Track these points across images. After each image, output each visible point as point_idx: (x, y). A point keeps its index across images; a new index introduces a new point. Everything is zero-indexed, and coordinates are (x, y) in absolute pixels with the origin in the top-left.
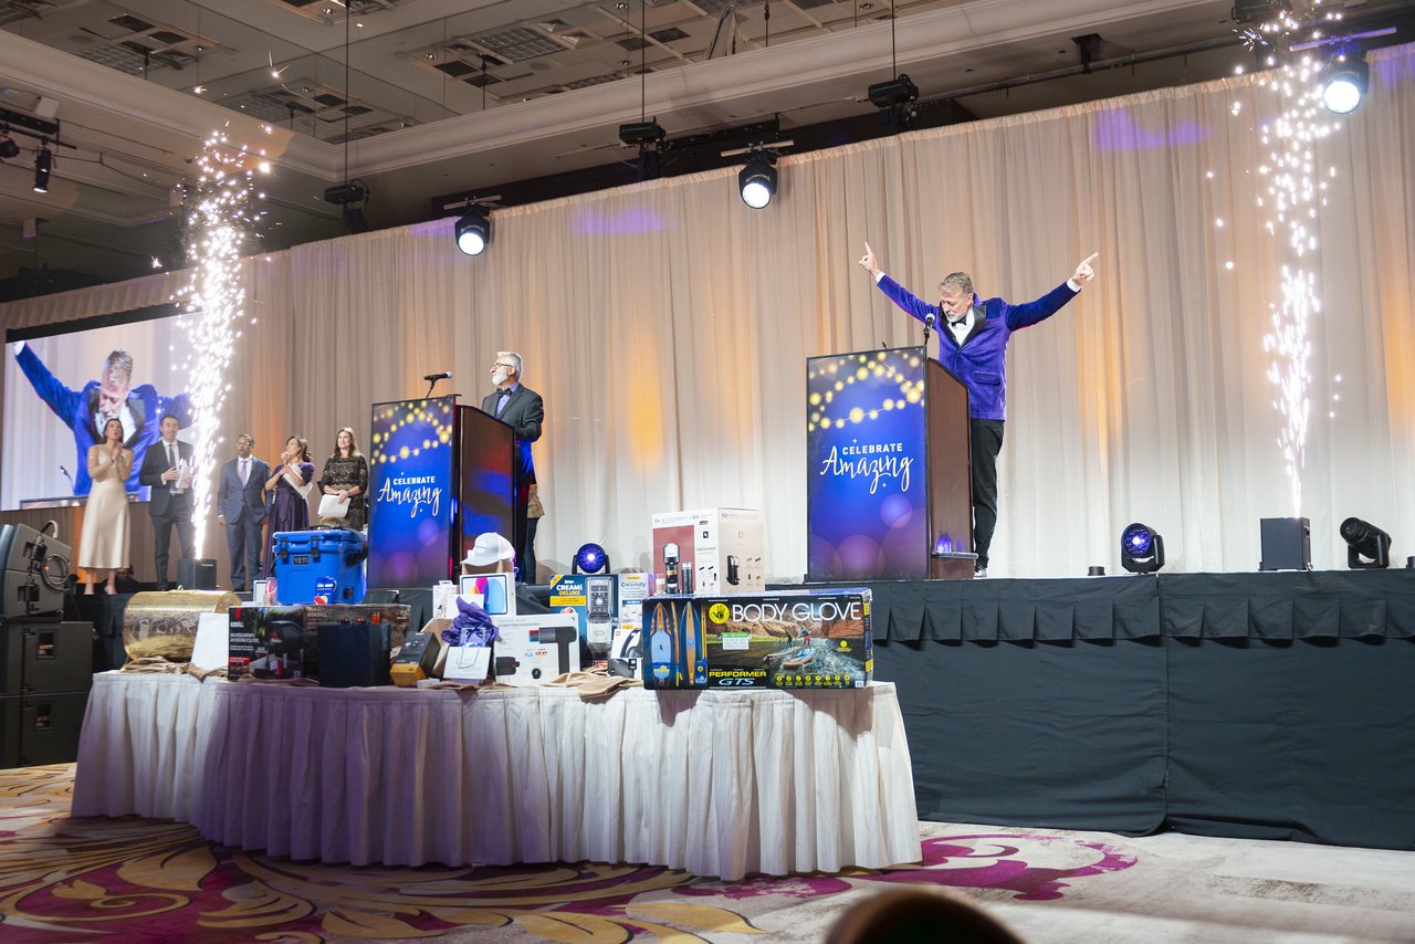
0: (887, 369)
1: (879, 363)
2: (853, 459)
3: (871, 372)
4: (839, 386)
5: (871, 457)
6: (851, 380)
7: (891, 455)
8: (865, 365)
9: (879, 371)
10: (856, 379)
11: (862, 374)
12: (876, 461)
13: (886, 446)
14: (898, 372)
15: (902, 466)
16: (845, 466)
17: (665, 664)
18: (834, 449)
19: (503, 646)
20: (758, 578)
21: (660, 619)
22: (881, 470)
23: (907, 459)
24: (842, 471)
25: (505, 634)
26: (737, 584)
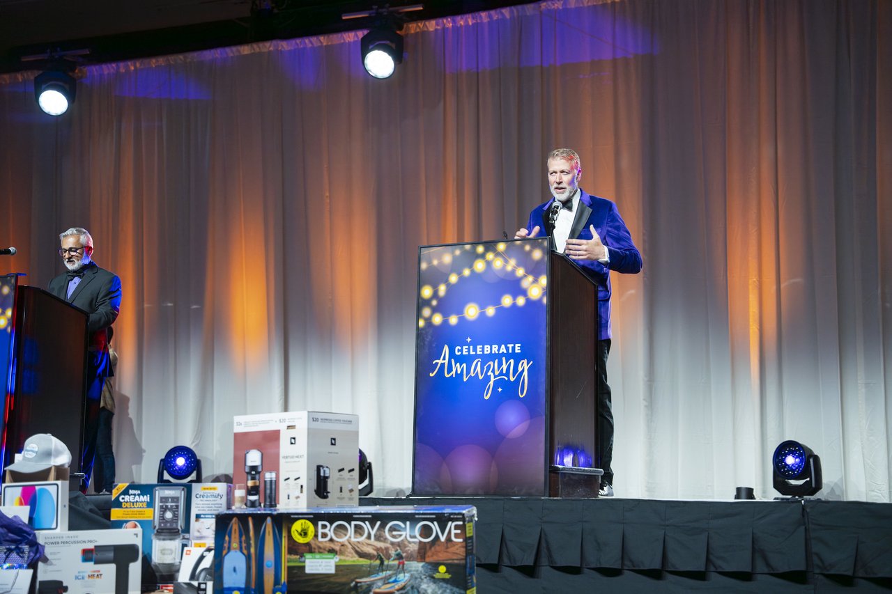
0: (506, 262)
1: (498, 254)
2: (467, 360)
3: (489, 264)
4: (453, 279)
5: (486, 358)
6: (467, 272)
7: (509, 356)
8: (483, 256)
9: (498, 264)
10: (473, 272)
11: (480, 266)
12: (491, 363)
13: (503, 346)
14: (519, 265)
15: (520, 369)
16: (457, 368)
17: (239, 589)
18: (446, 348)
19: (49, 568)
20: (351, 491)
21: (235, 536)
22: (497, 373)
23: (525, 361)
24: (453, 372)
25: (51, 554)
26: (326, 497)
